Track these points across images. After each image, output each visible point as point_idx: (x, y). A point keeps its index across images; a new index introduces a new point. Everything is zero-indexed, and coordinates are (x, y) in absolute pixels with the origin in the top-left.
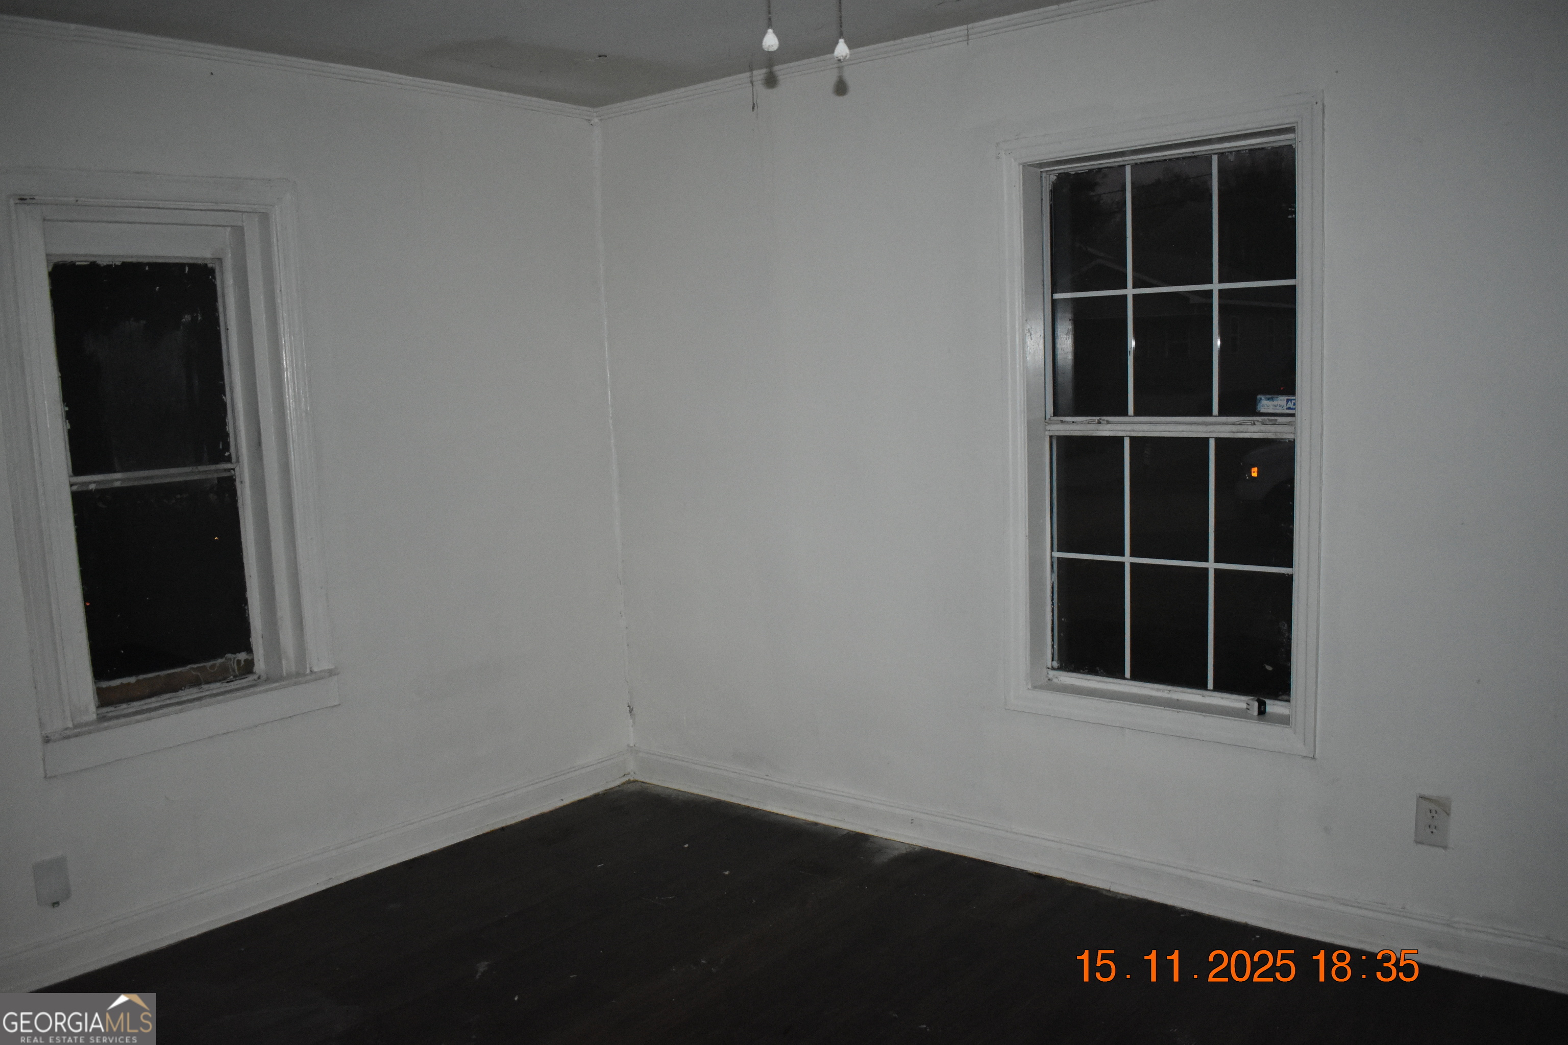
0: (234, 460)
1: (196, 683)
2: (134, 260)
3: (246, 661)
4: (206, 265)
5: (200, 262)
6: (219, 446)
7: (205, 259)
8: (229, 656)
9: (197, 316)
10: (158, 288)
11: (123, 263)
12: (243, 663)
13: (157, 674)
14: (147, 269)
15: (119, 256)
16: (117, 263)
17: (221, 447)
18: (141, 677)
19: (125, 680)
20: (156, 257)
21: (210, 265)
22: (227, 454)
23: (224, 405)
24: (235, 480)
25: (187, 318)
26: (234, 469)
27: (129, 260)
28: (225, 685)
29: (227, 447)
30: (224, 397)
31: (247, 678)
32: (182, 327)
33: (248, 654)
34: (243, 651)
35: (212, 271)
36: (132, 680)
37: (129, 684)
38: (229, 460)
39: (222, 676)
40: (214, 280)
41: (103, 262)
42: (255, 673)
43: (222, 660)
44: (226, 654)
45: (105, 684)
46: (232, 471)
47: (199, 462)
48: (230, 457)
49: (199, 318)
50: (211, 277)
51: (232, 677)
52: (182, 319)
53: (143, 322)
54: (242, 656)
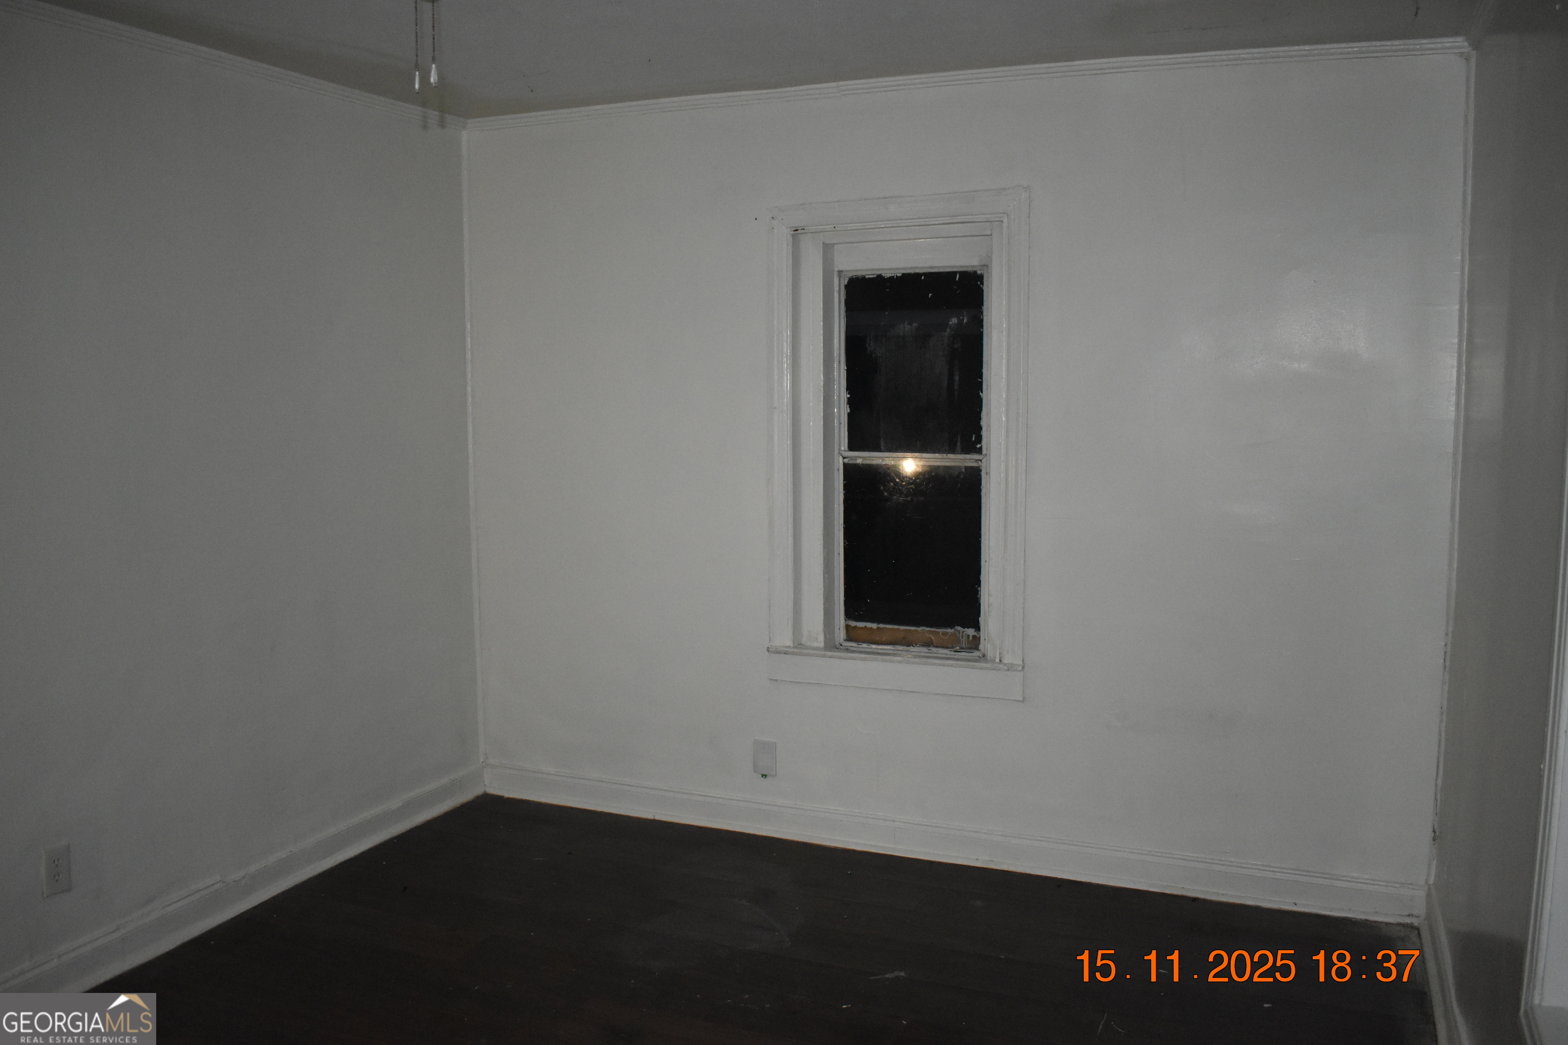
0: (984, 452)
1: (928, 644)
2: (912, 271)
3: (974, 637)
4: (976, 272)
5: (969, 269)
6: (972, 438)
7: (973, 267)
8: (959, 628)
9: (963, 320)
10: (930, 295)
11: (903, 274)
12: (971, 638)
13: (896, 627)
14: (923, 278)
15: (898, 269)
16: (898, 275)
17: (973, 439)
18: (881, 626)
19: (869, 625)
20: (931, 267)
21: (979, 272)
22: (978, 446)
23: (980, 401)
24: (981, 471)
25: (954, 321)
26: (981, 460)
27: (909, 272)
28: (953, 653)
29: (979, 439)
30: (981, 394)
31: (972, 652)
32: (948, 330)
33: (976, 631)
34: (972, 627)
35: (980, 278)
36: (874, 626)
37: (871, 628)
38: (980, 451)
39: (951, 644)
40: (981, 286)
41: (887, 275)
42: (980, 650)
43: (952, 631)
44: (956, 626)
45: (853, 624)
46: (980, 462)
47: (952, 450)
48: (981, 448)
49: (965, 321)
50: (979, 283)
51: (958, 648)
52: (950, 321)
53: (915, 325)
54: (971, 632)
